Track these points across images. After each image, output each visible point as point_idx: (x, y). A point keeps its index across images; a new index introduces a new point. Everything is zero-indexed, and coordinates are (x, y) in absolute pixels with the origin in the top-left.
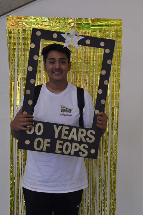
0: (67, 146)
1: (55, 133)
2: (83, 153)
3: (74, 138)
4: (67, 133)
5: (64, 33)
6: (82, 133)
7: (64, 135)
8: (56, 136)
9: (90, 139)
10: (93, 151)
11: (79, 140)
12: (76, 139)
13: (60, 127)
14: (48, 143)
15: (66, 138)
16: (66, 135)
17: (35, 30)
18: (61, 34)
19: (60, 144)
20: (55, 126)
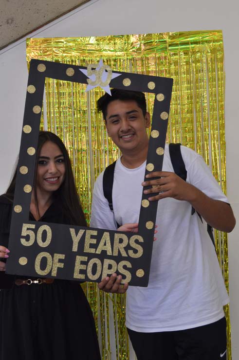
0: (95, 265)
1: (72, 242)
2: (124, 277)
3: (106, 251)
4: (94, 241)
5: (86, 68)
6: (121, 241)
7: (89, 245)
8: (75, 248)
9: (136, 251)
10: (140, 273)
11: (116, 254)
12: (111, 252)
13: (81, 232)
14: (60, 261)
15: (92, 251)
16: (92, 246)
17: (34, 63)
18: (81, 70)
19: (82, 263)
20: (72, 231)
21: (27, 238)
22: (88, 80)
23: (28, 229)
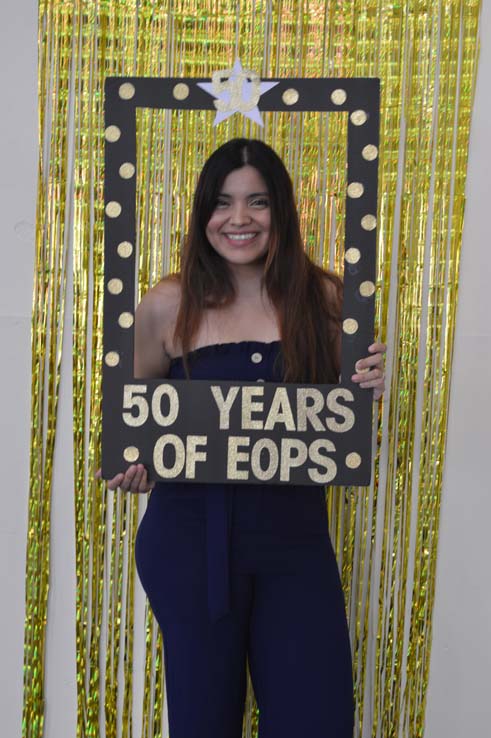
0: (265, 453)
1: (217, 413)
2: (323, 470)
3: (284, 424)
4: (259, 407)
5: (209, 80)
6: (310, 402)
7: (250, 415)
8: (224, 424)
9: (340, 419)
10: (353, 460)
11: (302, 427)
12: (293, 424)
13: (233, 391)
14: (199, 449)
15: (258, 425)
16: (255, 416)
18: (200, 84)
19: (241, 449)
20: (216, 391)
21: (135, 411)
22: (215, 102)
23: (134, 395)
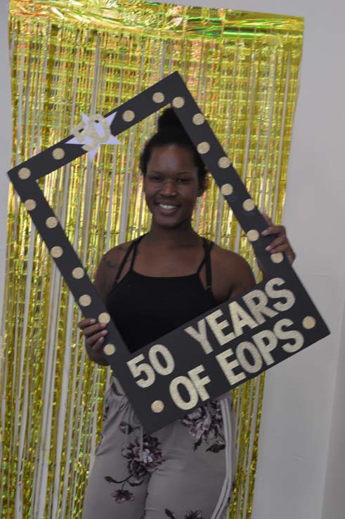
0: (247, 354)
1: (198, 345)
2: (292, 342)
3: (247, 326)
4: (225, 324)
5: (72, 137)
6: (256, 301)
7: (221, 333)
8: (208, 349)
9: (283, 300)
10: (309, 323)
11: (262, 321)
12: (254, 322)
13: (201, 323)
14: (201, 376)
15: (231, 337)
16: (226, 331)
18: (68, 143)
19: (229, 360)
20: (190, 330)
21: (144, 376)
23: (138, 364)
